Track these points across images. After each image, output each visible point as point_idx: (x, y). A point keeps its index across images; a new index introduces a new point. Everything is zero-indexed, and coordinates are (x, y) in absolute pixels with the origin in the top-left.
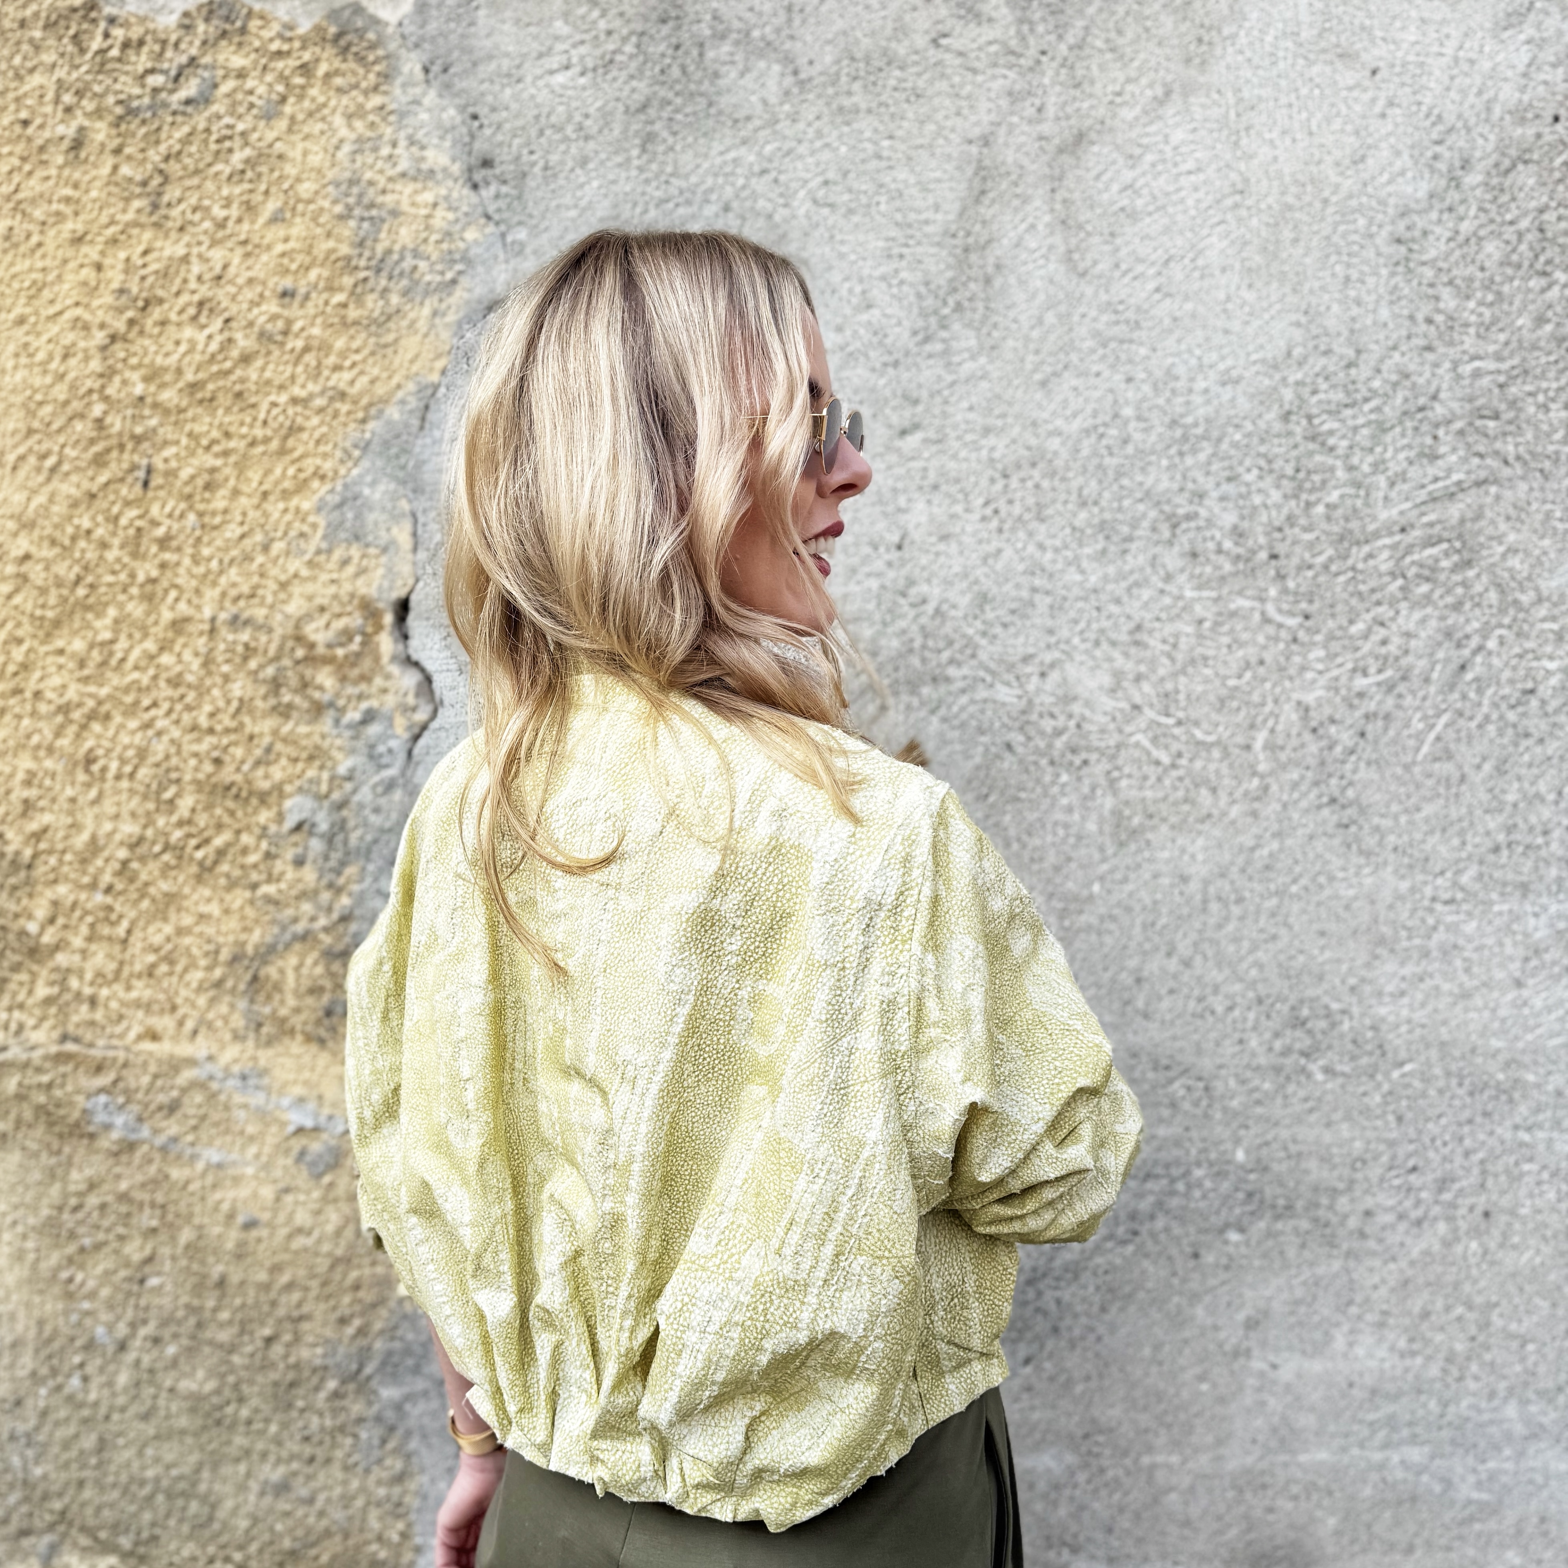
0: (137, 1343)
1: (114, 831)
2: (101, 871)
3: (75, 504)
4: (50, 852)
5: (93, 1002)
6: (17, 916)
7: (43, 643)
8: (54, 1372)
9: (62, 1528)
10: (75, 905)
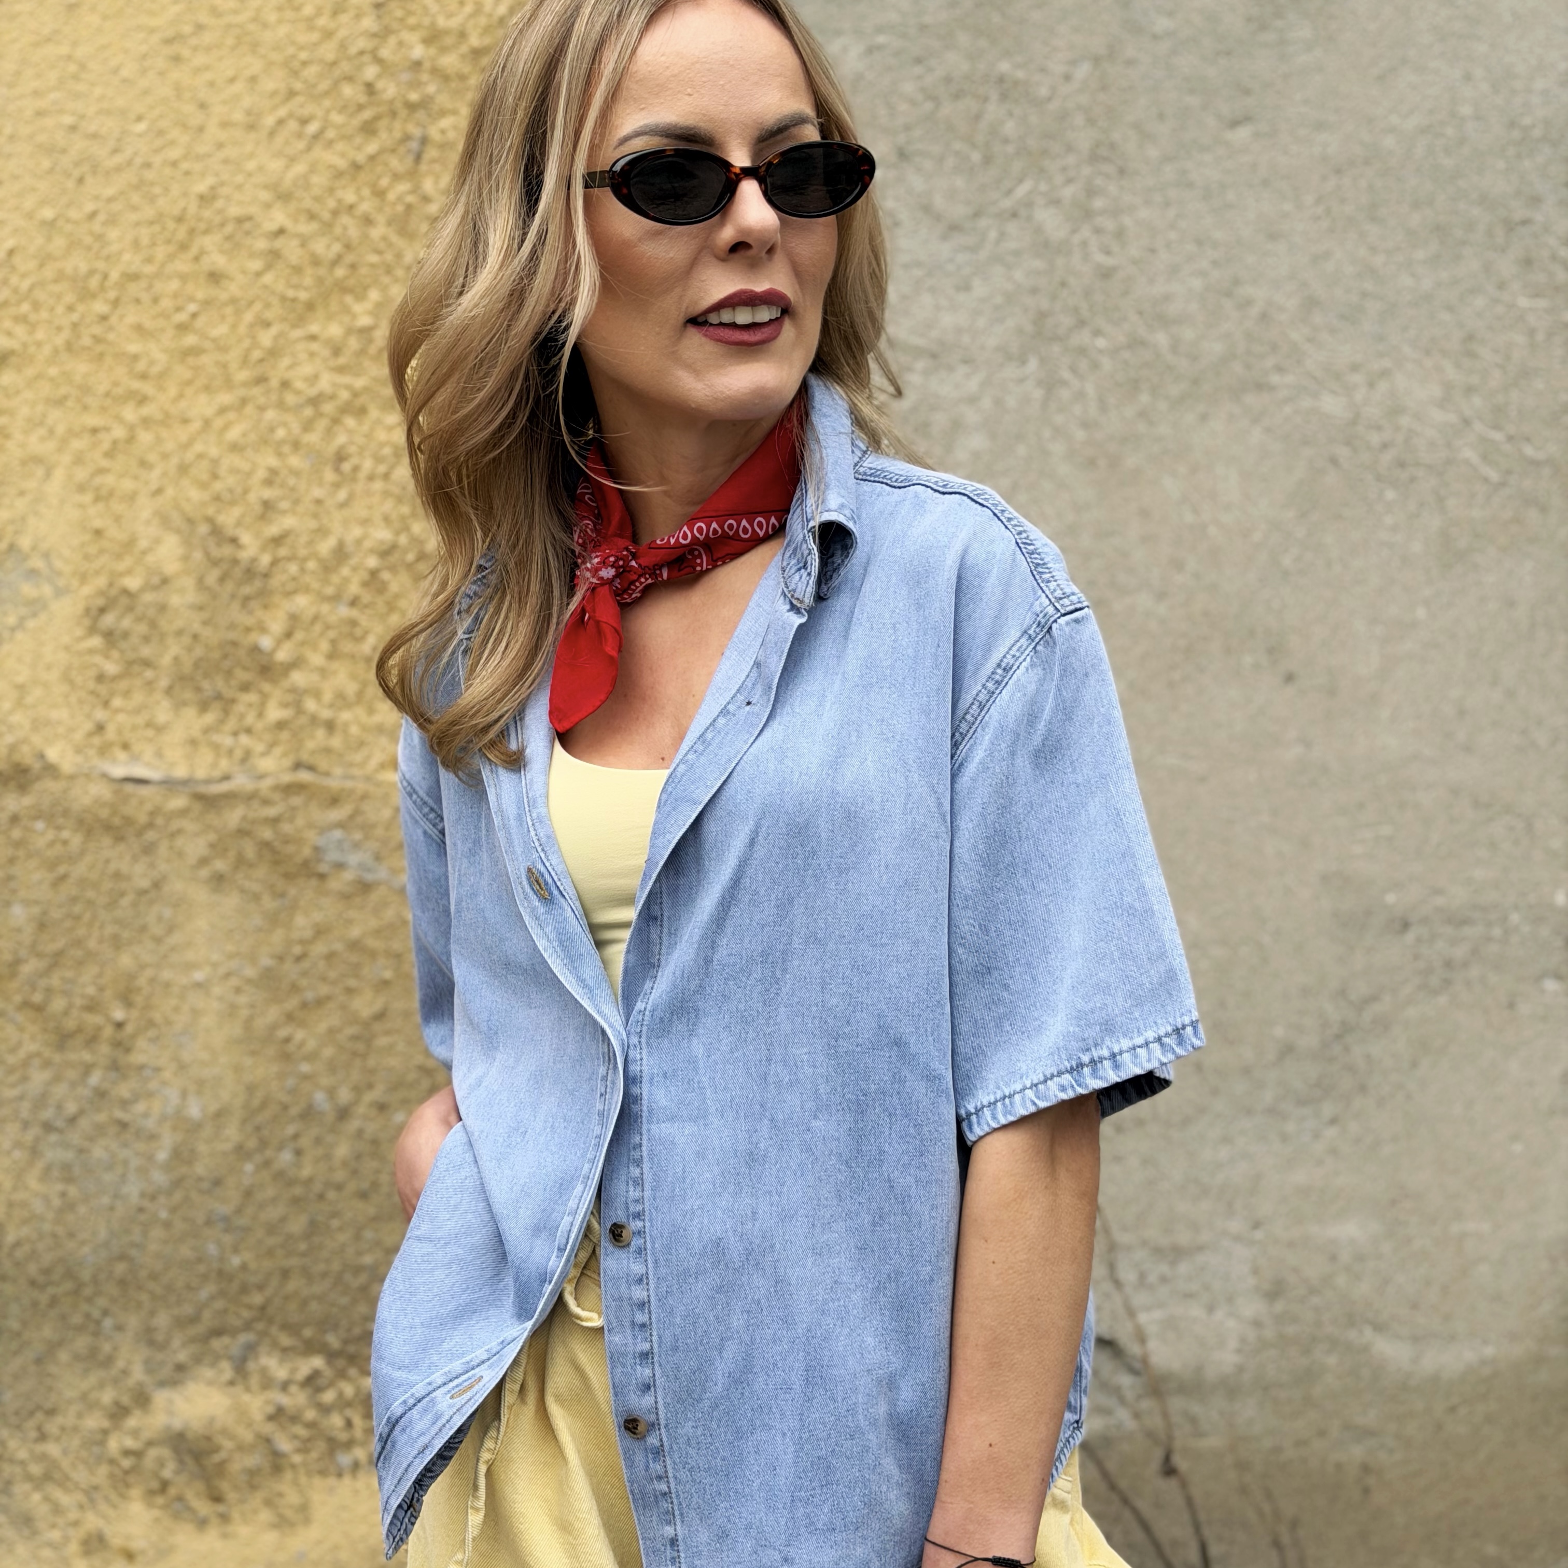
0: (361, 1110)
1: (365, 537)
2: (347, 580)
3: (339, 175)
4: (290, 559)
5: (330, 726)
6: (248, 630)
7: (294, 326)
8: (263, 1144)
9: (260, 1326)
10: (316, 618)
